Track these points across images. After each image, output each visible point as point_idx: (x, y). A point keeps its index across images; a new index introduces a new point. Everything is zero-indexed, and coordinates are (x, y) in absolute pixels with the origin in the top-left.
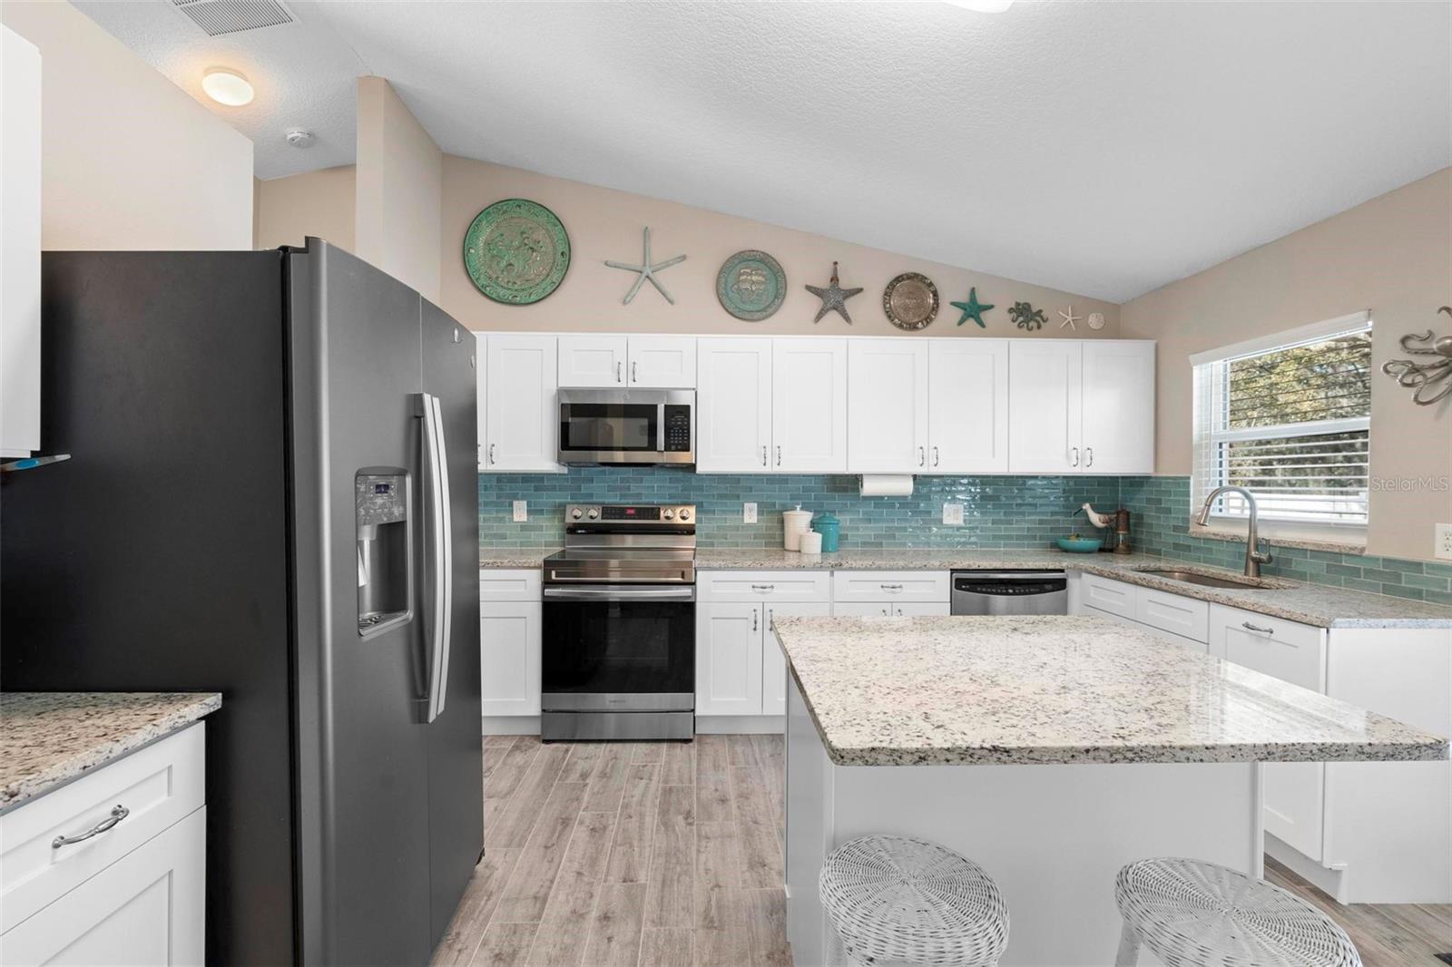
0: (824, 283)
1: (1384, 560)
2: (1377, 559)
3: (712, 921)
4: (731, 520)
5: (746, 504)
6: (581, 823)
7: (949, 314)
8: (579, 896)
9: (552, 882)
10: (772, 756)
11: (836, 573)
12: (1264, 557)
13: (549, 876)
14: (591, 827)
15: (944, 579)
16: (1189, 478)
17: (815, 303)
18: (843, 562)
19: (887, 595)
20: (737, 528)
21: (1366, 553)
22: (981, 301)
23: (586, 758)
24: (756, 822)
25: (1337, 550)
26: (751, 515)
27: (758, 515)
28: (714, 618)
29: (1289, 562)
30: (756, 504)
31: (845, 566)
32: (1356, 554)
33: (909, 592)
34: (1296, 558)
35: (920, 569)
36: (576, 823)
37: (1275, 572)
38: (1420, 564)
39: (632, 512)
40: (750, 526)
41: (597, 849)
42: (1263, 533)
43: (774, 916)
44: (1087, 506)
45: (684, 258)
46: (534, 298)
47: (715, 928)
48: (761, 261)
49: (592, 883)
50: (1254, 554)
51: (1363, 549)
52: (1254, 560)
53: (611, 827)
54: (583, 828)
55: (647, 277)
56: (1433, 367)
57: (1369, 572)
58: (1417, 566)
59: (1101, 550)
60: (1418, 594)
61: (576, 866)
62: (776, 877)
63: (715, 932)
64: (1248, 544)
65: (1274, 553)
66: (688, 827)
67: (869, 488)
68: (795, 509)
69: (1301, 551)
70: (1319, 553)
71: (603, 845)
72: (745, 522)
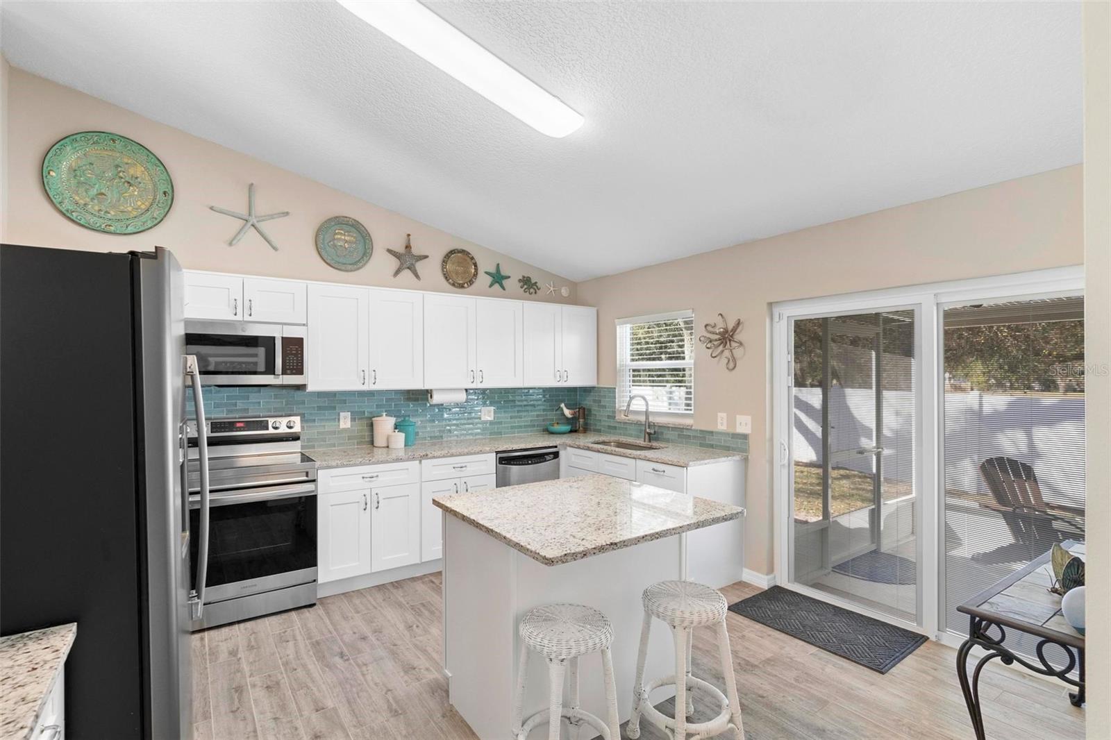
0: (400, 249)
1: (700, 431)
2: (697, 430)
3: (396, 711)
4: (329, 426)
5: (341, 413)
6: (254, 686)
7: (483, 280)
8: (286, 732)
9: (255, 731)
10: (384, 600)
11: (423, 461)
12: (652, 432)
13: (250, 728)
14: (265, 686)
15: (492, 458)
16: (615, 388)
17: (394, 263)
18: (428, 453)
19: (456, 473)
20: (334, 433)
21: (693, 428)
22: (503, 273)
23: (225, 640)
24: (395, 645)
25: (682, 427)
26: (345, 422)
27: (351, 421)
28: (332, 506)
29: (662, 433)
30: (349, 413)
31: (430, 455)
32: (689, 428)
33: (470, 470)
34: (665, 432)
35: (478, 453)
36: (249, 687)
37: (657, 439)
38: (712, 432)
39: (242, 425)
40: (345, 430)
41: (280, 698)
42: (651, 419)
43: (435, 694)
44: (563, 405)
45: (287, 214)
46: (130, 229)
47: (401, 714)
48: (352, 226)
49: (292, 720)
50: (648, 430)
51: (692, 426)
52: (648, 433)
53: (282, 681)
54: (258, 689)
55: (253, 225)
56: (716, 340)
57: (695, 437)
58: (711, 433)
59: (571, 431)
60: (712, 446)
61: (269, 715)
62: (426, 672)
63: (402, 716)
64: (645, 424)
65: (656, 429)
66: (347, 662)
67: (437, 398)
68: (382, 416)
69: (667, 428)
70: (675, 428)
71: (284, 694)
72: (341, 427)
